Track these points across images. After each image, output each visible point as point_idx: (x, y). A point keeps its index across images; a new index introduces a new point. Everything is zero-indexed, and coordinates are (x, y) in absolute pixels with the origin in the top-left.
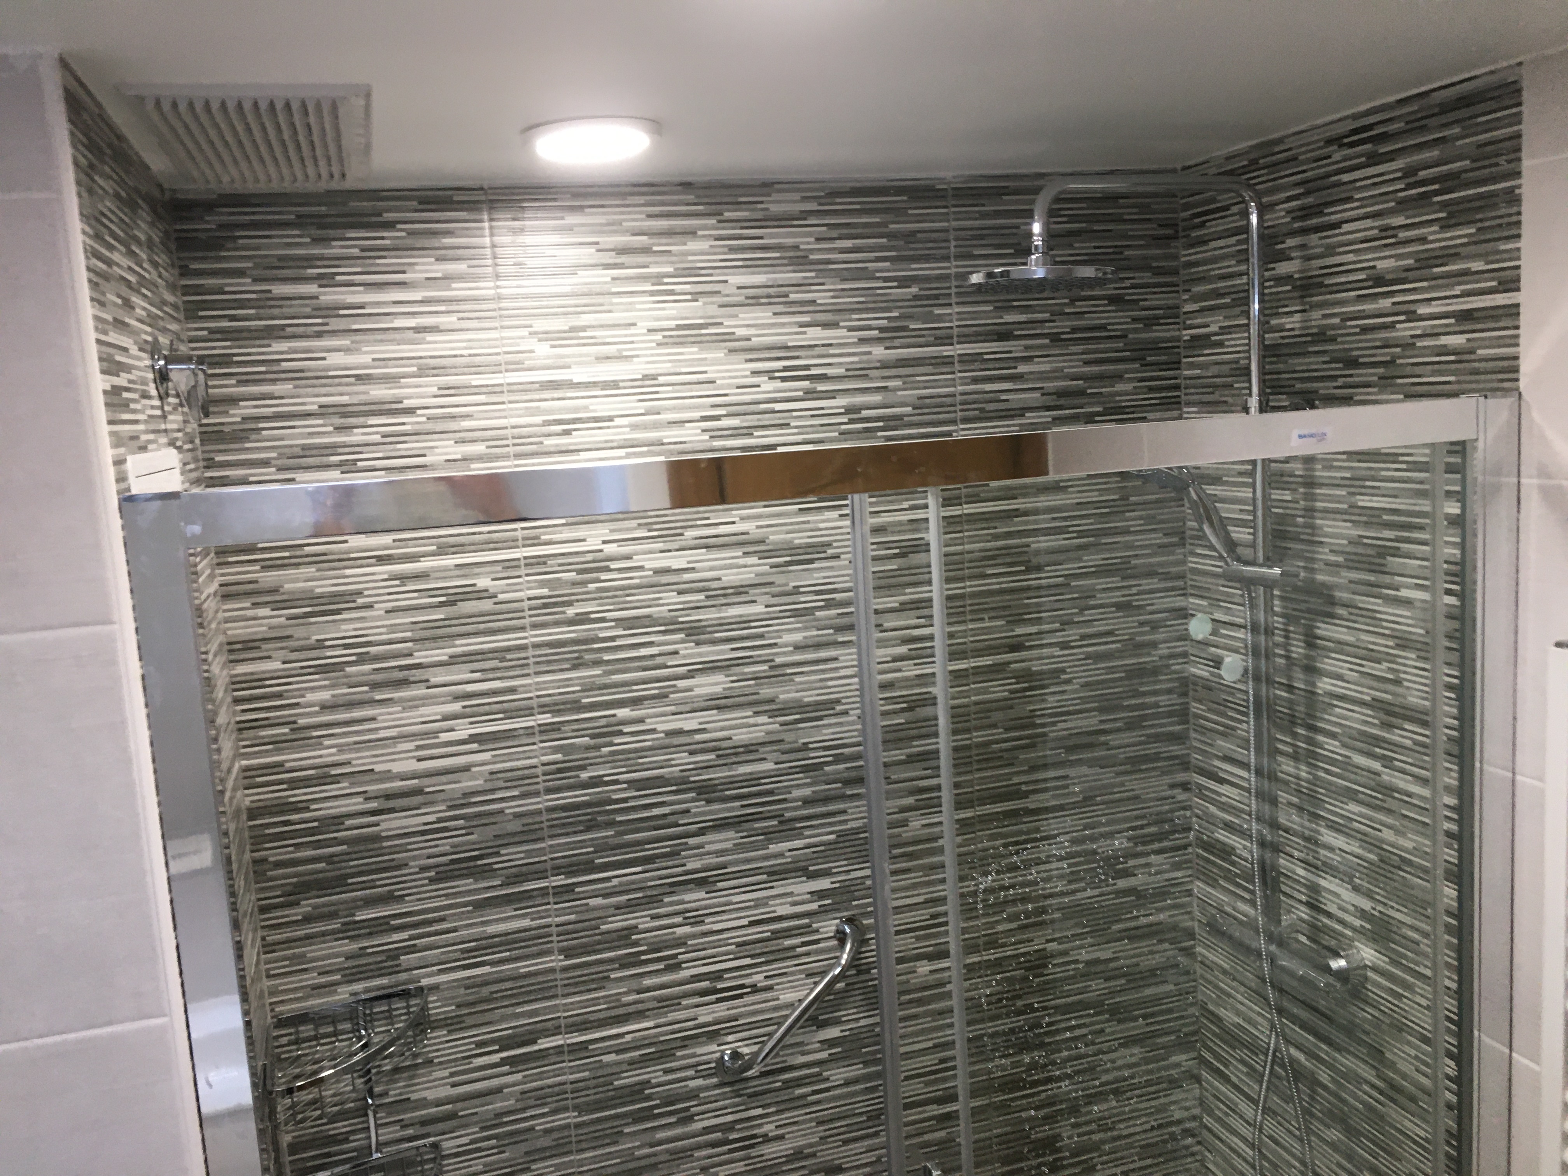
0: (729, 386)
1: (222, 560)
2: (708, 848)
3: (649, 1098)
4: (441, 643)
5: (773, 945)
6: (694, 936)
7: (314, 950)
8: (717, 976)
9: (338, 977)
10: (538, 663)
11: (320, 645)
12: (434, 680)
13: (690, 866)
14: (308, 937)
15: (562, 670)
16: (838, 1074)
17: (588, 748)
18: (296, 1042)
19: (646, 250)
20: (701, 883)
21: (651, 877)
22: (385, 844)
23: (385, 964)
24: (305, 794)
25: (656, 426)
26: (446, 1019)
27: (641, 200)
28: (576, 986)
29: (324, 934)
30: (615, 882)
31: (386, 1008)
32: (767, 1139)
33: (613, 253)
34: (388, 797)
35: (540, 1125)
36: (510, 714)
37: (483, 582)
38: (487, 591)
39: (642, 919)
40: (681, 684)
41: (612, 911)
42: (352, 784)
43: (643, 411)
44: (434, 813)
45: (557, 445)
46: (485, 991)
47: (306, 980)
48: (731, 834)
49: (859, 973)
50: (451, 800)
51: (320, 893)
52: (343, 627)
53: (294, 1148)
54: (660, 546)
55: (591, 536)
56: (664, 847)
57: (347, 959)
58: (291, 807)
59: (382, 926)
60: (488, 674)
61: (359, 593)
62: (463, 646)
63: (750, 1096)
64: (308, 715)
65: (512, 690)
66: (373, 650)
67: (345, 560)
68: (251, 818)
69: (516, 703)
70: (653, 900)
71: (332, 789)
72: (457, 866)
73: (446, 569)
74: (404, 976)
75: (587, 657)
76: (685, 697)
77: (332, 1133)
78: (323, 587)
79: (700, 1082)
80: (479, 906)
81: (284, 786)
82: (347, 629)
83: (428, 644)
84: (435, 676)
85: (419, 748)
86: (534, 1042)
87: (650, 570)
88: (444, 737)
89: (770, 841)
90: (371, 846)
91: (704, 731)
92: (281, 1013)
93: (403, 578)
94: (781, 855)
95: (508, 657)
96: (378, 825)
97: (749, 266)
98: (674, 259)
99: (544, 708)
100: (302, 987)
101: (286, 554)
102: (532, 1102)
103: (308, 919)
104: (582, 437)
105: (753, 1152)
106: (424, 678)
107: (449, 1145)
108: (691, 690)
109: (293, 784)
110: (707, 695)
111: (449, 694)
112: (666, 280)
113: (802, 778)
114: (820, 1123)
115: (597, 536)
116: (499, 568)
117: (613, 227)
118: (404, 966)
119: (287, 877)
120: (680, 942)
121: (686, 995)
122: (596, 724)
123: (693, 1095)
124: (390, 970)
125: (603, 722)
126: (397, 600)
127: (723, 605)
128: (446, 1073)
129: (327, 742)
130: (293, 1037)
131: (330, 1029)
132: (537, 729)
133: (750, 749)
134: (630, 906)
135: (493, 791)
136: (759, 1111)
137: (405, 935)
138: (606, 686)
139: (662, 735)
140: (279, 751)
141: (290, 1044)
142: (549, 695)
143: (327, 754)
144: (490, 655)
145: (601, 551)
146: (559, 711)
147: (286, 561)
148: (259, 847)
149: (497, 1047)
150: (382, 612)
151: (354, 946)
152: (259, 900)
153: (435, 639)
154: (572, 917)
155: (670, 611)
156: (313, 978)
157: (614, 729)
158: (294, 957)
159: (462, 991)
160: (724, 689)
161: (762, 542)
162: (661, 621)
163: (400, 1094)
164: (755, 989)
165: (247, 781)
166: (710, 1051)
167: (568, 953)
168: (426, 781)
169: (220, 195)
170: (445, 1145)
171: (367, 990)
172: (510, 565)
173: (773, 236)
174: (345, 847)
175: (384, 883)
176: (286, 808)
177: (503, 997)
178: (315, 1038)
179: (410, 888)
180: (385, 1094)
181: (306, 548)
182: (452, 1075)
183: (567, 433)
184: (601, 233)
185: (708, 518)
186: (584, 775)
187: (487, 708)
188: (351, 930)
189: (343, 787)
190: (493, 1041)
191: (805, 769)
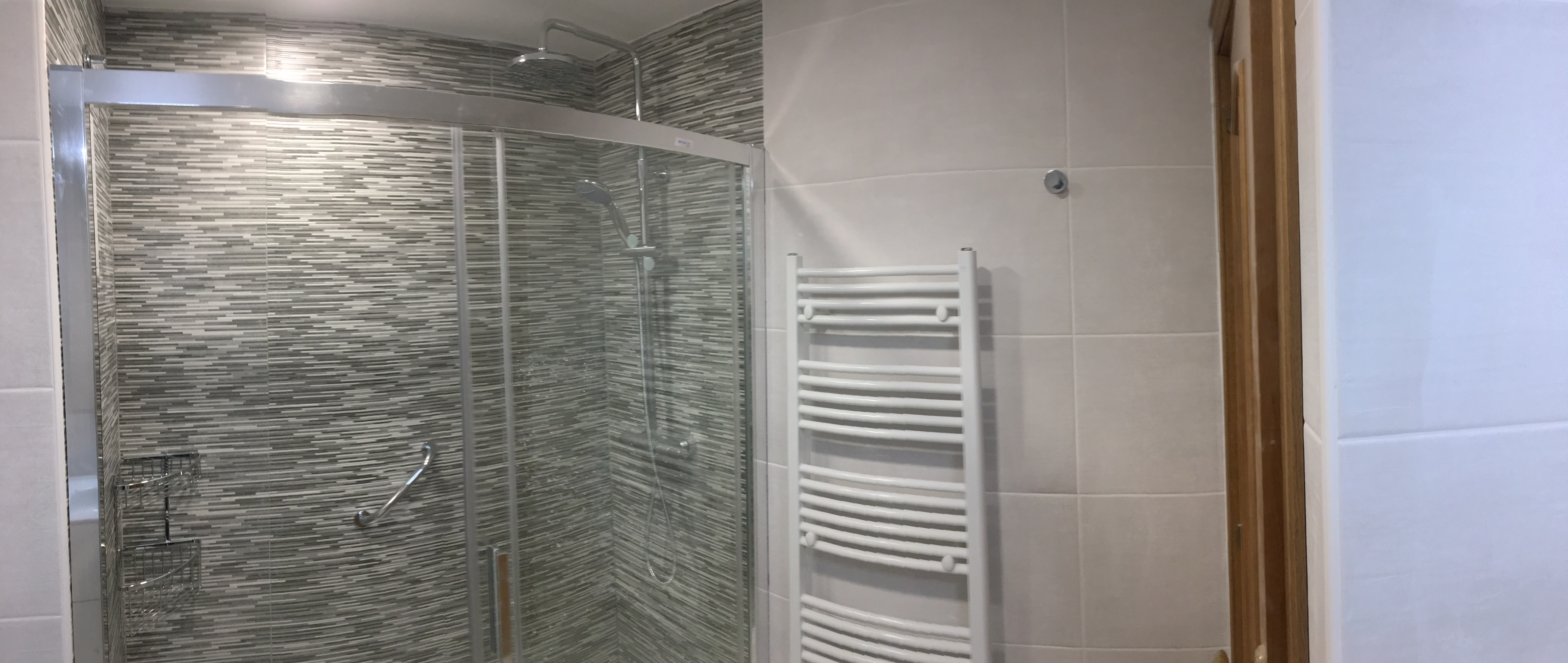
0: (379, 140)
1: (115, 210)
2: (357, 397)
3: (314, 533)
4: (222, 267)
5: (389, 454)
6: (347, 445)
7: (145, 426)
8: (357, 469)
9: (155, 442)
10: (271, 284)
11: (160, 261)
12: (217, 287)
13: (347, 405)
14: (143, 418)
15: (283, 289)
16: (420, 528)
17: (294, 334)
18: (132, 474)
19: (339, 59)
20: (352, 416)
21: (324, 409)
22: (185, 374)
23: (179, 439)
24: (147, 341)
25: (340, 158)
26: (209, 473)
27: (340, 31)
28: (279, 465)
29: (150, 418)
30: (304, 410)
31: (179, 463)
32: (381, 562)
33: (323, 60)
34: (189, 348)
35: (254, 539)
36: (255, 311)
37: (247, 236)
38: (248, 241)
39: (317, 433)
40: (346, 303)
41: (301, 426)
42: (171, 339)
43: (333, 149)
44: (212, 360)
45: (289, 164)
46: (230, 462)
47: (140, 441)
48: (368, 390)
49: (435, 472)
50: (221, 354)
51: (151, 396)
52: (173, 253)
53: (126, 531)
54: (339, 225)
55: (302, 216)
56: (332, 394)
57: (161, 433)
58: (140, 347)
59: (180, 418)
60: (244, 288)
61: (182, 235)
62: (234, 270)
63: (373, 537)
64: (152, 299)
65: (257, 298)
66: (187, 267)
67: (176, 217)
68: (119, 350)
69: (259, 305)
70: (324, 423)
71: (160, 340)
72: (220, 391)
73: (227, 227)
74: (189, 447)
75: (297, 283)
76: (347, 311)
77: (146, 526)
78: (165, 230)
79: (344, 527)
80: (231, 414)
81: (137, 336)
82: (175, 255)
83: (216, 267)
84: (218, 285)
85: (206, 324)
86: (254, 494)
87: (332, 238)
88: (220, 319)
89: (390, 396)
90: (178, 374)
91: (356, 331)
92: (126, 457)
93: (205, 229)
94: (395, 404)
95: (257, 279)
96: (182, 363)
97: (393, 74)
98: (354, 65)
99: (272, 309)
100: (137, 445)
101: (147, 210)
102: (250, 526)
103: (143, 409)
104: (302, 161)
105: (372, 569)
106: (212, 285)
107: (205, 543)
108: (350, 308)
109: (142, 335)
110: (359, 311)
111: (224, 296)
112: (350, 77)
113: (408, 362)
114: (409, 555)
115: (307, 216)
116: (256, 229)
117: (324, 45)
118: (190, 441)
119: (135, 385)
120: (338, 448)
121: (340, 478)
122: (299, 321)
123: (340, 534)
124: (182, 443)
125: (303, 320)
126: (201, 241)
127: (370, 262)
128: (207, 503)
129: (160, 315)
130: (131, 471)
131: (150, 470)
132: (267, 321)
133: (382, 343)
134: (311, 425)
135: (243, 352)
136: (377, 546)
137: (192, 425)
138: (305, 301)
139: (334, 331)
140: (136, 317)
141: (129, 474)
142: (275, 302)
143: (159, 321)
144: (247, 277)
145: (307, 225)
146: (280, 311)
147: (147, 214)
148: (122, 367)
149: (234, 493)
150: (193, 247)
151: (165, 427)
152: (120, 395)
153: (219, 265)
154: (279, 427)
155: (342, 262)
156: (143, 441)
157: (308, 325)
158: (135, 428)
159: (218, 460)
160: (369, 309)
161: (392, 228)
162: (337, 267)
163: (182, 511)
164: (378, 478)
165: (119, 330)
166: (351, 510)
167: (275, 446)
168: (208, 342)
169: (129, 12)
170: (203, 542)
171: (170, 452)
172: (261, 228)
173: (405, 60)
174: (165, 373)
175: (184, 393)
176: (137, 347)
177: (240, 466)
178: (142, 473)
179: (196, 399)
180: (175, 509)
181: (157, 208)
182: (210, 504)
183: (294, 158)
184: (317, 48)
185: (364, 213)
186: (291, 349)
187: (243, 306)
188: (165, 418)
189: (166, 340)
190: (232, 490)
191: (411, 357)
